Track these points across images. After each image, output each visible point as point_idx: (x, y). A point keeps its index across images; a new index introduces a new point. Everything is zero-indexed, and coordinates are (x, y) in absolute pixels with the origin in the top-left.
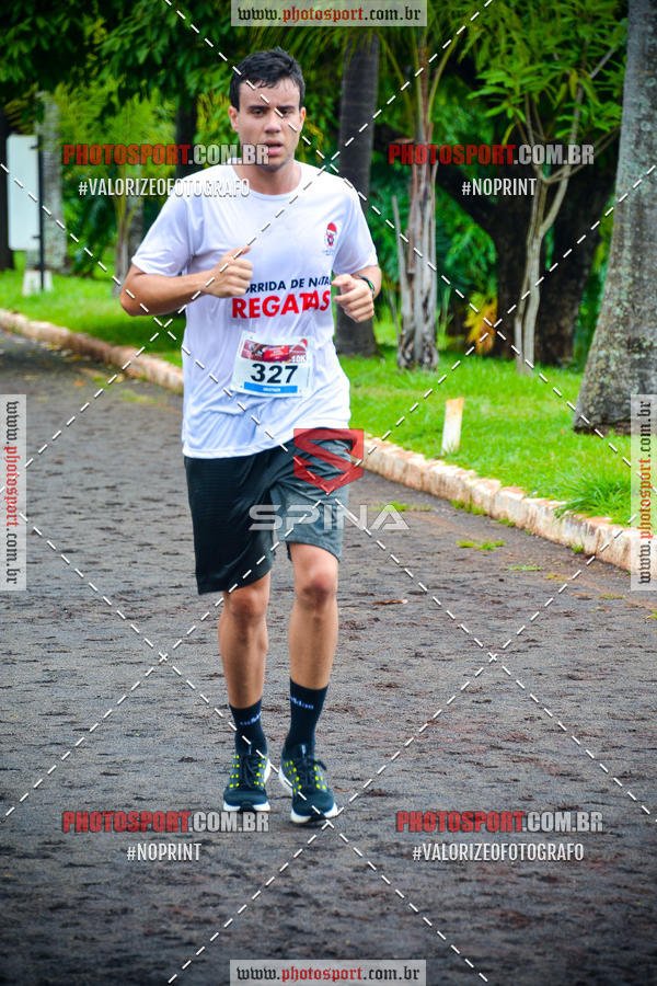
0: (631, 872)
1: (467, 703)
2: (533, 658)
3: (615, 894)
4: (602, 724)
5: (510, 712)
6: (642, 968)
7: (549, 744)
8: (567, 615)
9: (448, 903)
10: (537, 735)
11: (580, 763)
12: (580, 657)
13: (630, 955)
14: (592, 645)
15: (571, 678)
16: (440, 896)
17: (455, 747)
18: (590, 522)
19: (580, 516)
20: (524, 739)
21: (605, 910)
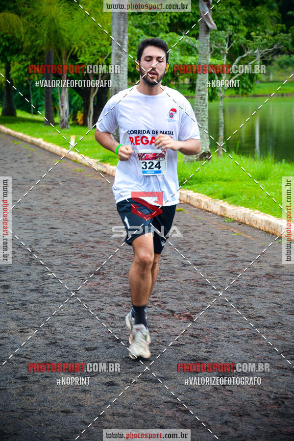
0: (111, 245)
1: (75, 207)
2: (91, 197)
3: (107, 250)
4: (106, 212)
5: (85, 209)
6: (113, 266)
7: (94, 216)
8: (99, 186)
9: (69, 253)
10: (91, 214)
11: (101, 220)
12: (102, 196)
13: (111, 263)
14: (104, 193)
15: (99, 201)
16: (67, 251)
17: (72, 217)
18: (105, 165)
19: (102, 163)
20: (88, 215)
21: (105, 254)
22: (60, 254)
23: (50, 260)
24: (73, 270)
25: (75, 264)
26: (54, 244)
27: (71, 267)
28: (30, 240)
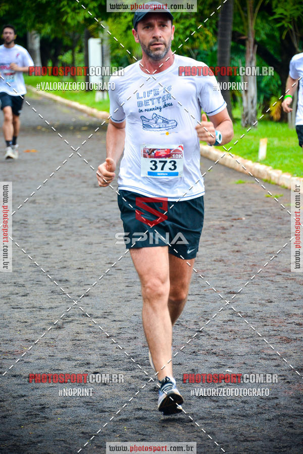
9: (260, 334)
17: (263, 275)
22: (245, 336)
23: (230, 346)
24: (267, 362)
25: (271, 353)
26: (235, 318)
27: (265, 359)
28: (195, 313)
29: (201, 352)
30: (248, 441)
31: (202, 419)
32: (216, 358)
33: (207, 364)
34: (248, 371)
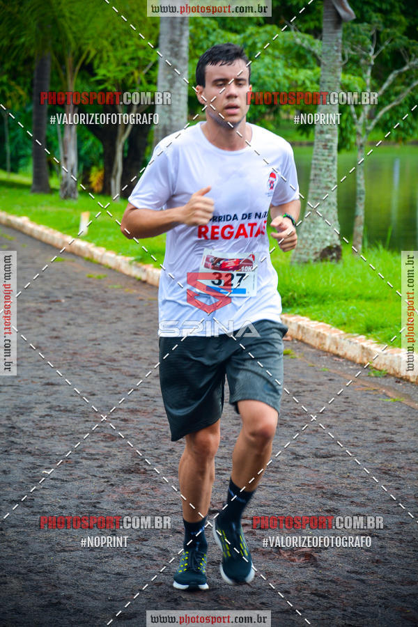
0: (159, 416)
1: (90, 345)
2: (119, 326)
3: (152, 426)
4: (148, 354)
5: (109, 349)
6: (163, 457)
7: (125, 362)
8: (134, 307)
9: (80, 431)
10: (120, 358)
11: (139, 370)
12: (139, 325)
13: (158, 451)
14: (145, 320)
15: (135, 334)
16: (77, 428)
17: (85, 364)
18: (144, 267)
19: (140, 264)
20: (115, 360)
21: (148, 433)
22: (64, 433)
23: (47, 444)
24: (89, 462)
25: (93, 452)
26: (53, 413)
27: (86, 459)
28: (8, 407)
29: (14, 451)
30: (65, 551)
31: (13, 526)
32: (31, 458)
33: (21, 464)
34: (68, 472)
